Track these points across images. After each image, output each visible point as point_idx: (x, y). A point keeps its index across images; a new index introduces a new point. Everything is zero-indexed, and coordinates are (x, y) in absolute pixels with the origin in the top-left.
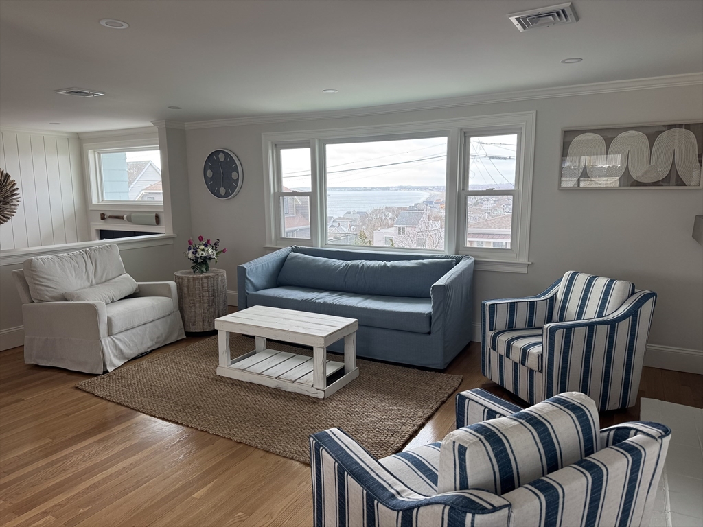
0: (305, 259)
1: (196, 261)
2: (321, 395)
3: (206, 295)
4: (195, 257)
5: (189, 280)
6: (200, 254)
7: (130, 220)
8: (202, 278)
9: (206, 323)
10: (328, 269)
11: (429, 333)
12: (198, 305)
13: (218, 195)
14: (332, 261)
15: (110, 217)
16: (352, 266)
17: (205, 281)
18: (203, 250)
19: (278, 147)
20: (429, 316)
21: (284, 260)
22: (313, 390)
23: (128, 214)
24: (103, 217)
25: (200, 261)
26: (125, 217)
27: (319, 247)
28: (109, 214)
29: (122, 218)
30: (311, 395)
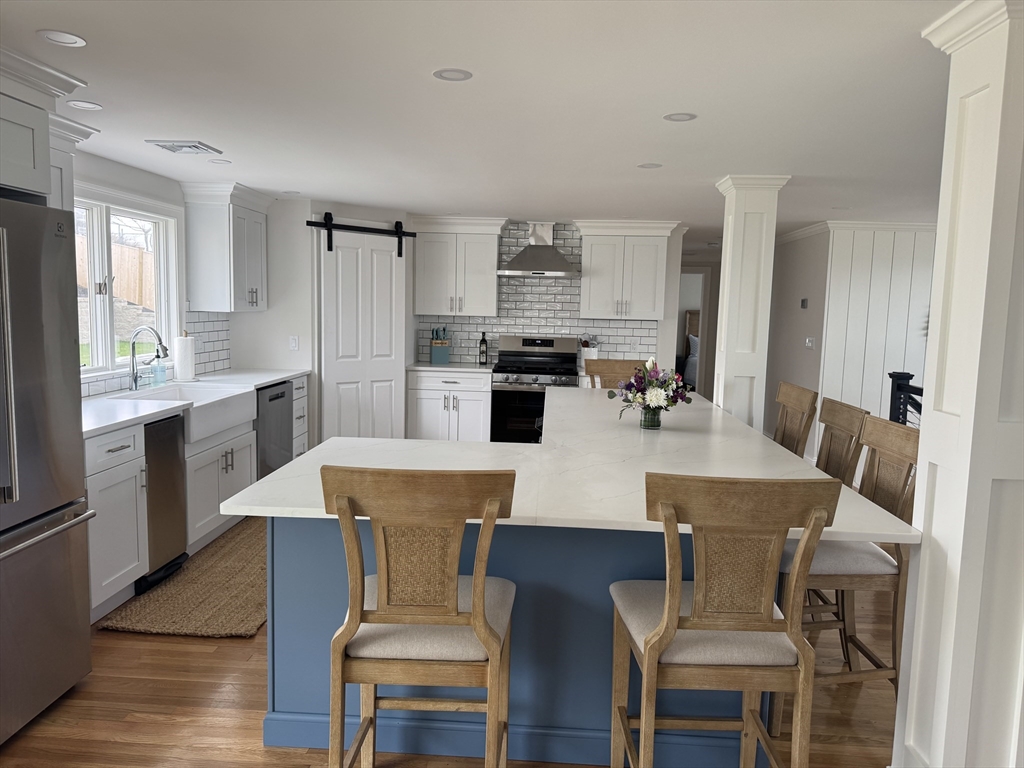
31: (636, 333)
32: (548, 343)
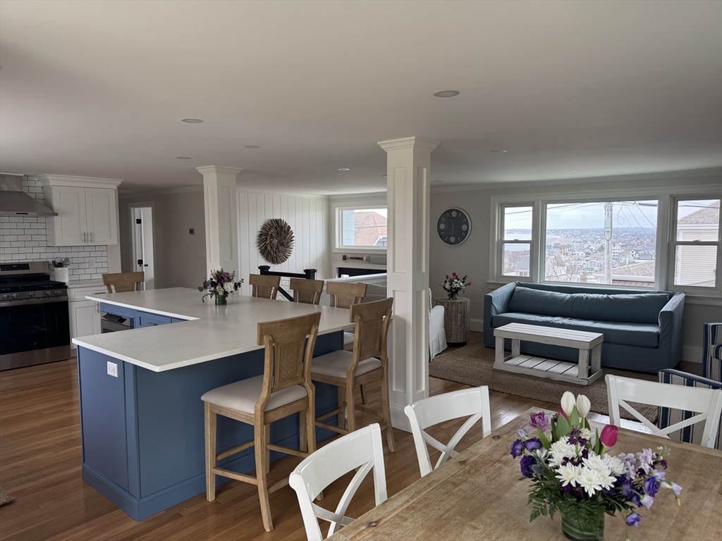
0: (532, 291)
1: (450, 290)
2: (585, 383)
3: (460, 315)
4: (451, 288)
5: (448, 304)
6: (455, 285)
7: (368, 260)
8: (457, 303)
9: (458, 337)
10: (555, 300)
11: (657, 347)
12: (453, 323)
13: (449, 243)
14: (557, 294)
15: (351, 258)
16: (577, 298)
17: (460, 305)
18: (456, 283)
19: (503, 206)
20: (657, 335)
21: (513, 292)
22: (578, 379)
23: (367, 256)
24: (345, 258)
25: (454, 290)
26: (364, 258)
27: (538, 283)
28: (349, 256)
29: (362, 259)
30: (576, 383)
31: (92, 254)
32: (25, 266)
